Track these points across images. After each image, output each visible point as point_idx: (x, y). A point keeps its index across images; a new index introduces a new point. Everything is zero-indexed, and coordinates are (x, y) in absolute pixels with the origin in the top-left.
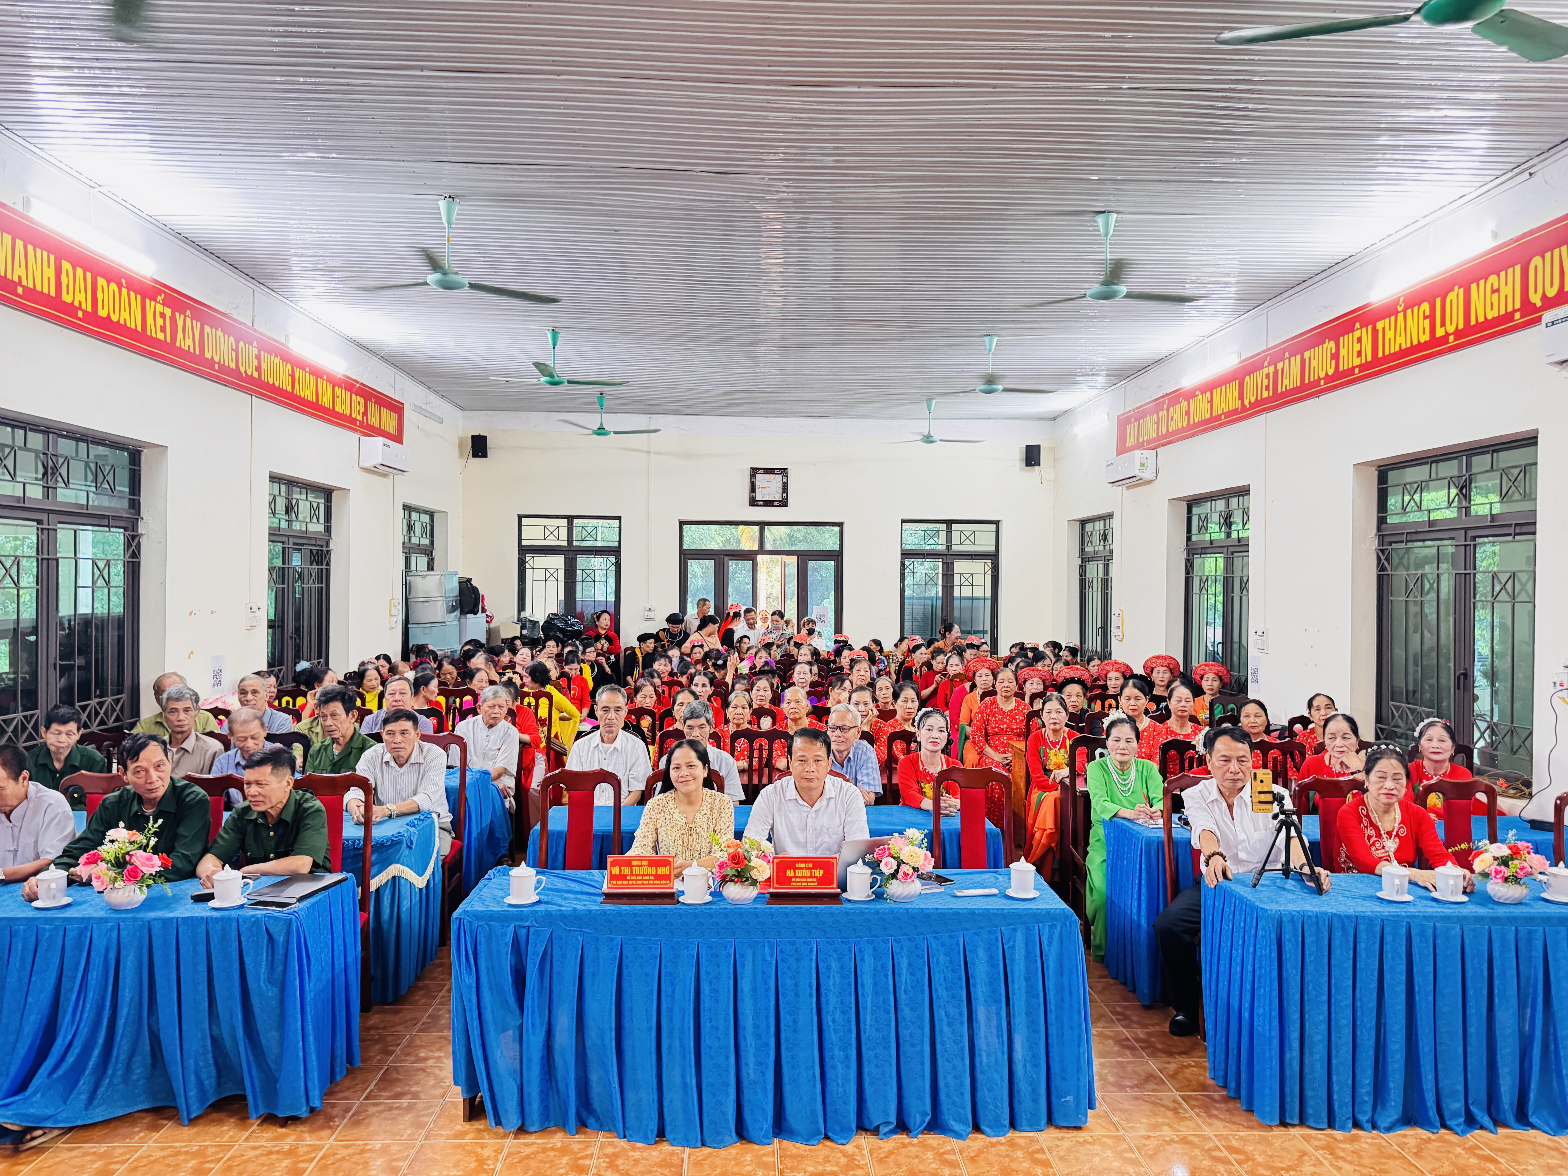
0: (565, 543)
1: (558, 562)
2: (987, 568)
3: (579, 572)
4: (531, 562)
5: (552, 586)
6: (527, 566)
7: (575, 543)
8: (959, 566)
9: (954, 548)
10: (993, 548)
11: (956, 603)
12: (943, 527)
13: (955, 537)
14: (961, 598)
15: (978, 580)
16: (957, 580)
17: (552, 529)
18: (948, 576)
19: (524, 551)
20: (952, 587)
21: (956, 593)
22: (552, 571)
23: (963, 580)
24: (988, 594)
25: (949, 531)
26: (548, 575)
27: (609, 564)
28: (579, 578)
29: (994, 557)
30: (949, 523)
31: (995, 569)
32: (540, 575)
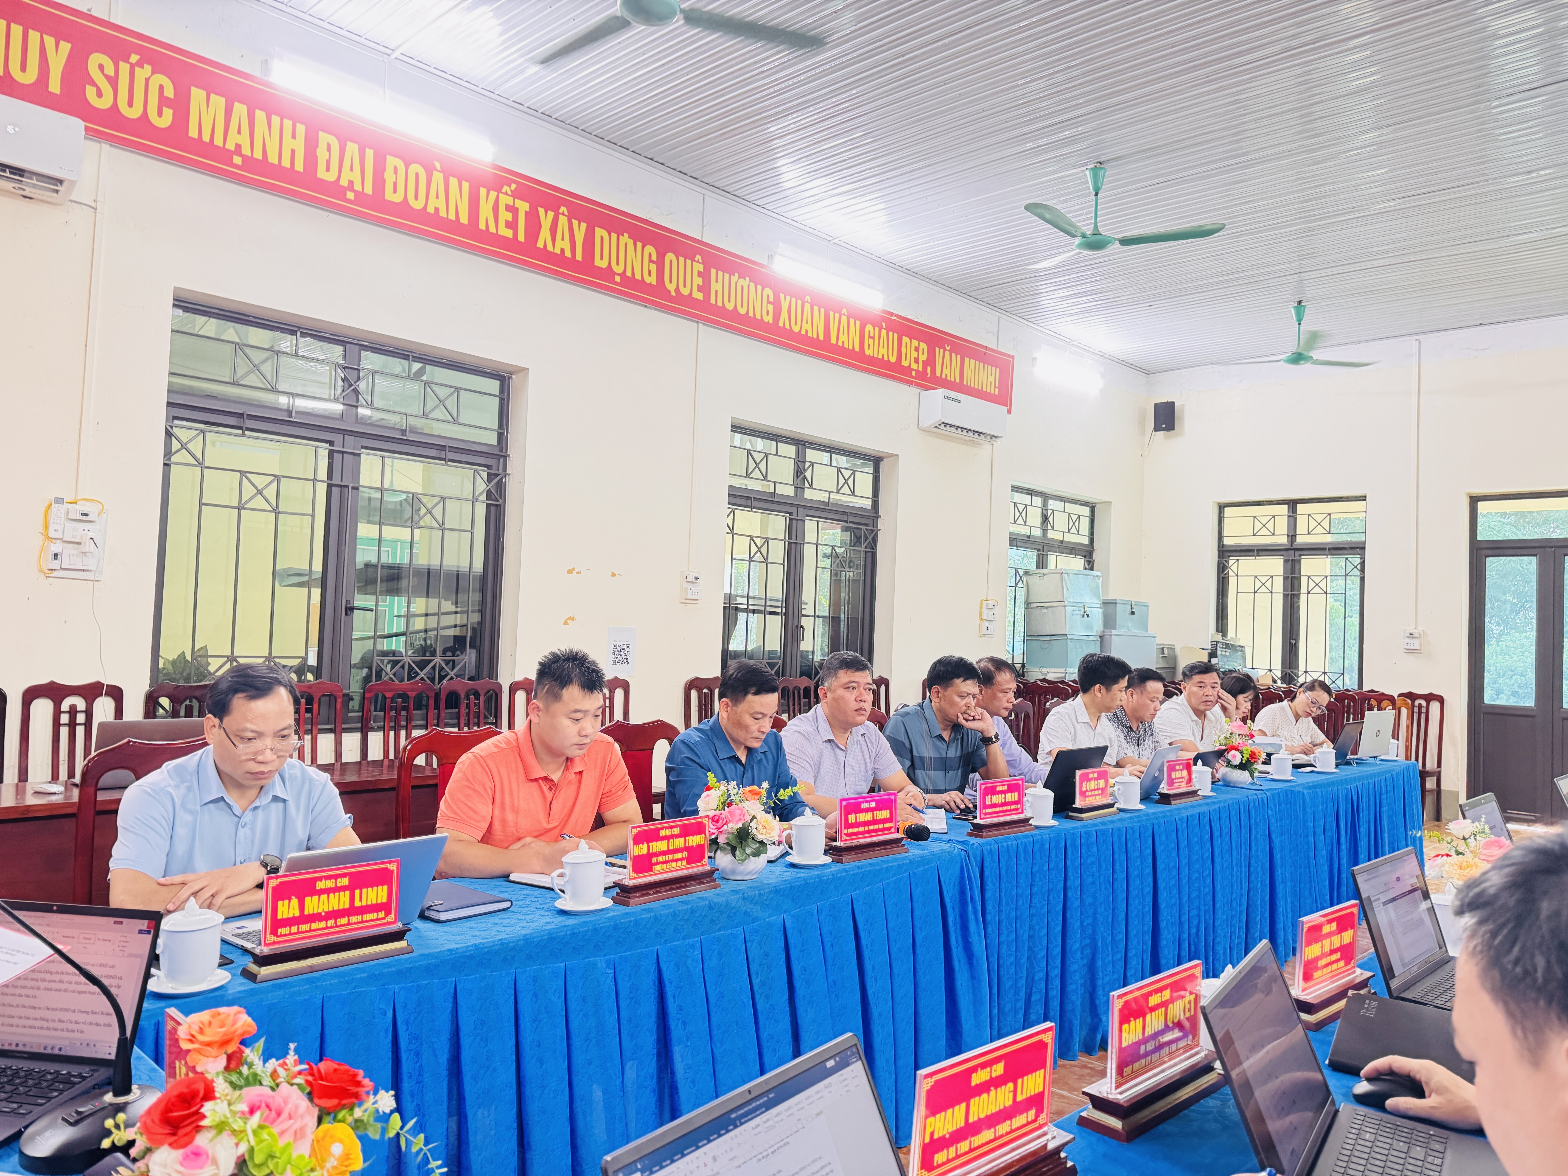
0: (1284, 540)
1: (1276, 565)
3: (1304, 580)
4: (1234, 568)
5: (1263, 599)
6: (1231, 573)
7: (1300, 539)
17: (1264, 520)
19: (1225, 553)
22: (1263, 580)
26: (1258, 584)
27: (1350, 567)
28: (1303, 589)
32: (1246, 584)
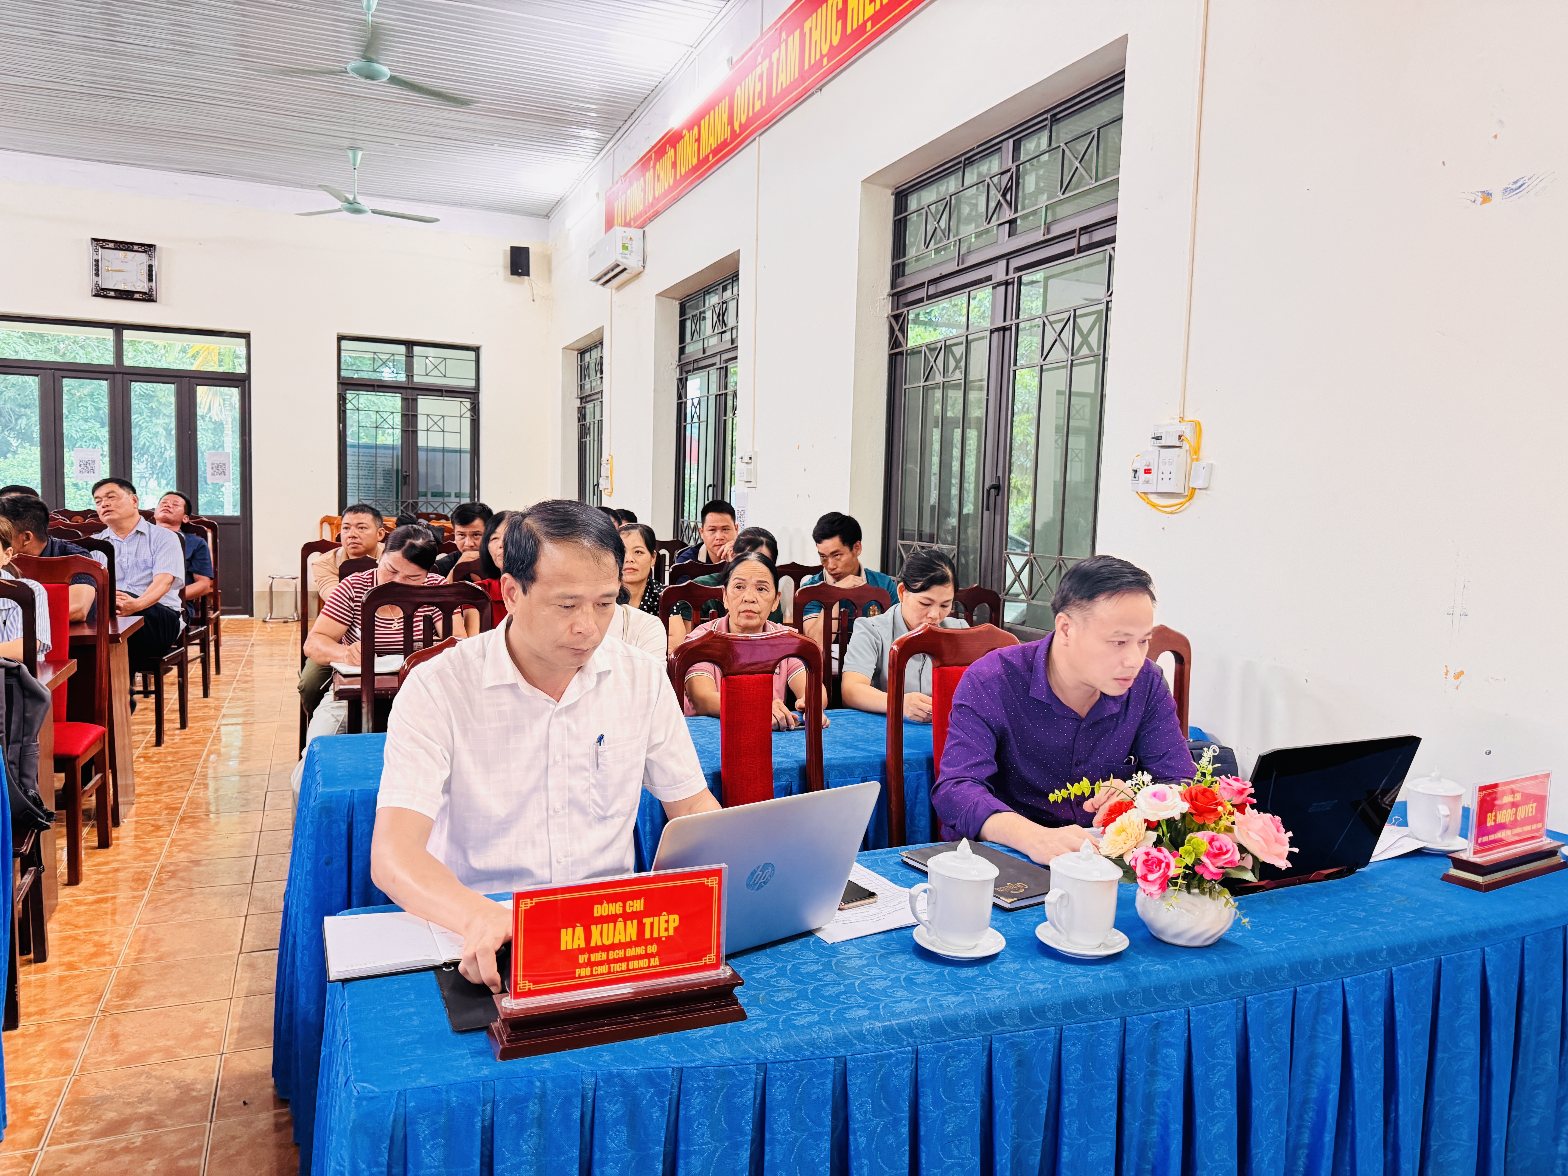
2: (464, 410)
8: (425, 404)
9: (416, 379)
10: (472, 384)
11: (422, 455)
12: (402, 349)
13: (418, 366)
14: (427, 450)
15: (451, 424)
16: (422, 423)
18: (410, 419)
20: (415, 432)
21: (422, 442)
23: (431, 423)
24: (466, 445)
25: (410, 356)
29: (473, 395)
30: (410, 344)
31: (475, 410)
